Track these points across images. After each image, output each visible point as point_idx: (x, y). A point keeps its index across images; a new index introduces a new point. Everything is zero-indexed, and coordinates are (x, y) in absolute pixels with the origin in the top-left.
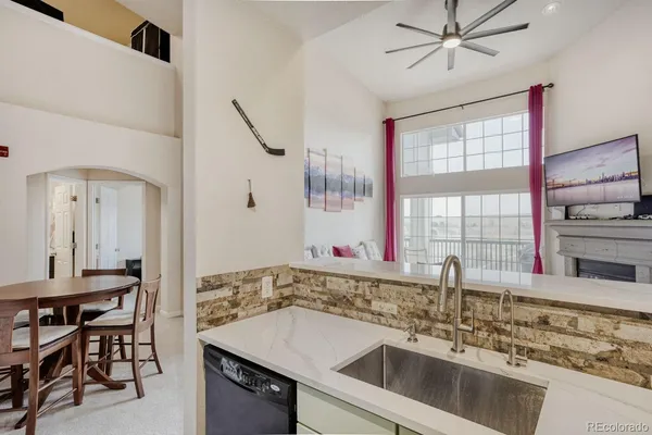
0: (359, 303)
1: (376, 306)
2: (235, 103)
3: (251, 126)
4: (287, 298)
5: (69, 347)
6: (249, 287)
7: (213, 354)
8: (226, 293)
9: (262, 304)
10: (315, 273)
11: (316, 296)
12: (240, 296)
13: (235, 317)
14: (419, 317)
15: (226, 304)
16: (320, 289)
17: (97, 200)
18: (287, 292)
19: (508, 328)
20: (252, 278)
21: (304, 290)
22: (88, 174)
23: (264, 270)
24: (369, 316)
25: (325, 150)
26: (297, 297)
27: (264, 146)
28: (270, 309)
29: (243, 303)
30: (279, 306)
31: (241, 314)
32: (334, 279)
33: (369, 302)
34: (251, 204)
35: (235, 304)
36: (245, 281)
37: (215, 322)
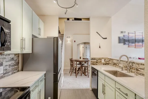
0: (117, 65)
1: (120, 65)
2: (97, 32)
3: (100, 35)
4: (107, 63)
5: (80, 67)
6: (99, 60)
7: (93, 68)
8: (95, 60)
9: (102, 63)
10: (112, 59)
11: (112, 63)
12: (98, 61)
13: (97, 64)
14: (126, 67)
15: (95, 62)
16: (112, 62)
17: (86, 48)
18: (107, 62)
19: (139, 70)
20: (100, 59)
21: (110, 62)
22: (85, 43)
23: (102, 58)
24: (119, 67)
25: (135, 32)
26: (109, 63)
27: (103, 38)
28: (103, 65)
29: (98, 63)
30: (106, 64)
31: (98, 64)
32: (114, 60)
33: (119, 64)
34: (100, 47)
35: (97, 62)
36: (99, 59)
37: (93, 64)
